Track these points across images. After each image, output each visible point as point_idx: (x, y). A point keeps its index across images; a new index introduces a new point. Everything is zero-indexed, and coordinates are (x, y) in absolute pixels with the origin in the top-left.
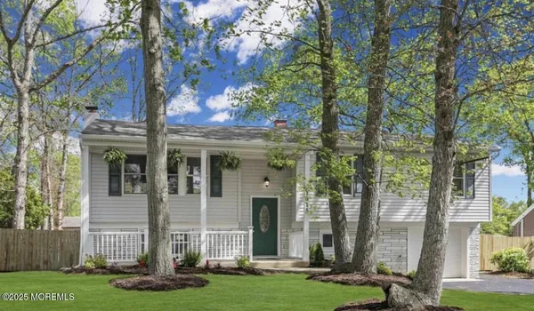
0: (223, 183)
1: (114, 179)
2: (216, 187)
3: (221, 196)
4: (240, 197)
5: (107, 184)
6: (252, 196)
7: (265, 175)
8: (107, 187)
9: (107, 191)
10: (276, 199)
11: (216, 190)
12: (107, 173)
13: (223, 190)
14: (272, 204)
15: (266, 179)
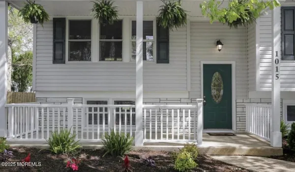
0: (170, 48)
1: (58, 46)
2: (163, 52)
3: (168, 62)
4: (189, 64)
5: (52, 51)
6: (203, 62)
7: (219, 38)
8: (52, 55)
9: (52, 59)
10: (230, 65)
11: (162, 56)
12: (52, 40)
13: (170, 55)
14: (225, 70)
15: (219, 43)
